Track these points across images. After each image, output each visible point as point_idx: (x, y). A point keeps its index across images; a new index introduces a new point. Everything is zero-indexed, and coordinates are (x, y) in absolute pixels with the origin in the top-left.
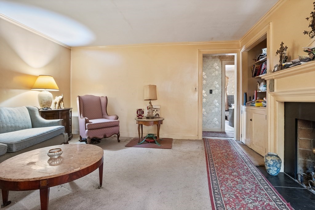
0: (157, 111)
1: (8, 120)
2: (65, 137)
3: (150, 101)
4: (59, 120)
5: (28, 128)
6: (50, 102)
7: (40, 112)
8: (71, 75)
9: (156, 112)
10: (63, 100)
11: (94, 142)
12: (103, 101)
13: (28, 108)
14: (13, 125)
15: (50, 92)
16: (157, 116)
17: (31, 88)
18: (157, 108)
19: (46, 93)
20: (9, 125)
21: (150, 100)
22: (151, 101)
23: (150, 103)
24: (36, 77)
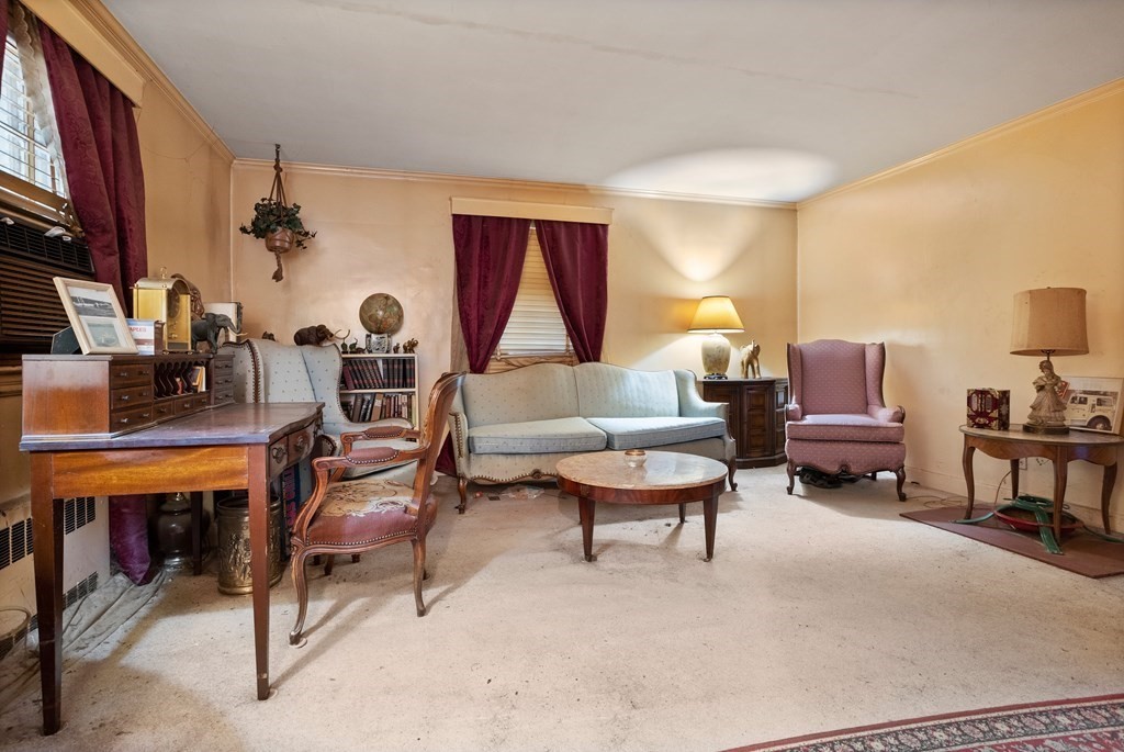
0: (1100, 402)
1: (635, 395)
2: (728, 447)
3: (1045, 358)
4: (719, 404)
5: (670, 416)
6: (723, 361)
7: (697, 383)
8: (799, 287)
9: (1093, 406)
10: (759, 357)
11: (820, 482)
12: (872, 357)
13: (676, 374)
14: (643, 405)
15: (724, 335)
16: (1099, 428)
17: (687, 327)
18: (1103, 390)
19: (717, 339)
20: (637, 404)
21: (1049, 353)
22: (1052, 359)
23: (1047, 367)
24: (698, 301)
